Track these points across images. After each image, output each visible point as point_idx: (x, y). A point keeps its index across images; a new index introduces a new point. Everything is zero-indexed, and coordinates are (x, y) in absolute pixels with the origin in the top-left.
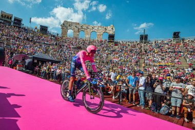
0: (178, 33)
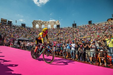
0: (91, 21)
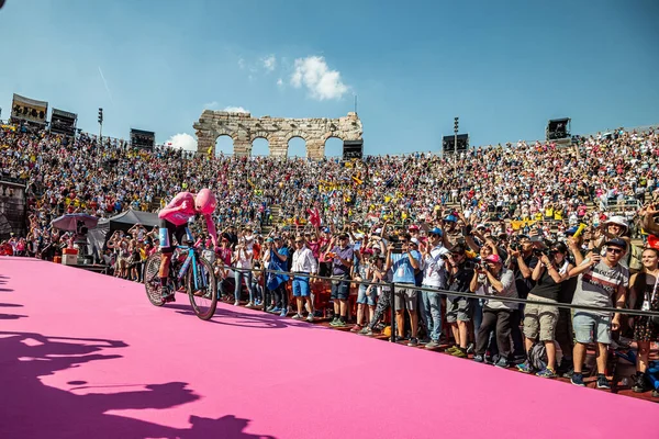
0: (565, 122)
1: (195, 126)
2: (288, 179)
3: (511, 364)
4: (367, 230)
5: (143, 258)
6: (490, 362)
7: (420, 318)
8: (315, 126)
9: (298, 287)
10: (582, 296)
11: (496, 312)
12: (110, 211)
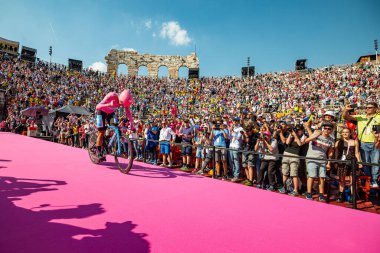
1: (106, 58)
2: (158, 89)
3: (276, 189)
4: (201, 117)
5: (75, 133)
6: (265, 188)
7: (228, 164)
8: (173, 60)
9: (164, 149)
10: (311, 153)
11: (268, 161)
12: (56, 105)
